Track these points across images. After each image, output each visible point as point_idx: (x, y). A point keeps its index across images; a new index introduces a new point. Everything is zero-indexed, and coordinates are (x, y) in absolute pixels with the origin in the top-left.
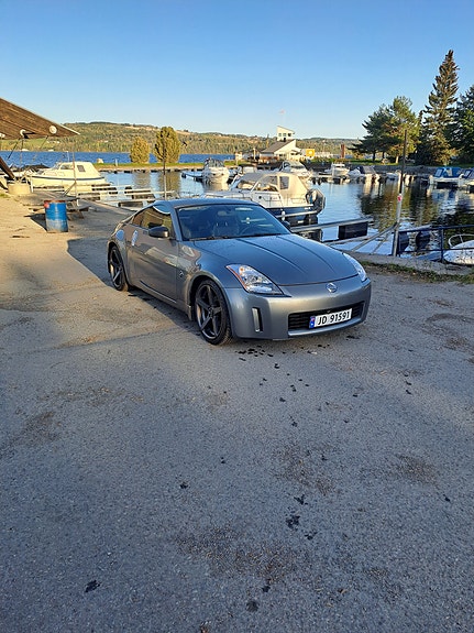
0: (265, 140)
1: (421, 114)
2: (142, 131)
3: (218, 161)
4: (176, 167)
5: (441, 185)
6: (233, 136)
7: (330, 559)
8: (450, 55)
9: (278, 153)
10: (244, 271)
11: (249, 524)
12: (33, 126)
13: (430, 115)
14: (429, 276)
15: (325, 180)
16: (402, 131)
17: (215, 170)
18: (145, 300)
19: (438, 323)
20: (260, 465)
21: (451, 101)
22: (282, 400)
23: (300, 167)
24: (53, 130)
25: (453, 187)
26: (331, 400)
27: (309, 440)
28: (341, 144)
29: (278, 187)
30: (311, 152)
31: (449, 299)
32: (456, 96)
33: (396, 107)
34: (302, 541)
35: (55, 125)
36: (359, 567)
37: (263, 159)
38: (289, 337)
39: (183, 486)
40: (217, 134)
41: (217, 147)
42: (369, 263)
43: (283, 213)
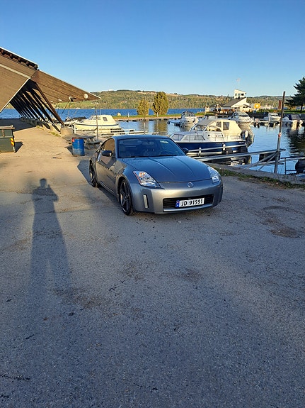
0: (226, 98)
2: (148, 94)
3: (191, 113)
4: (165, 117)
6: (206, 96)
7: (119, 303)
9: (234, 106)
12: (75, 94)
14: (286, 185)
17: (190, 119)
19: (268, 211)
23: (245, 116)
24: (86, 96)
26: (171, 243)
29: (221, 129)
30: (257, 106)
31: (288, 197)
34: (111, 296)
35: (87, 93)
36: (130, 307)
37: (223, 110)
38: (164, 212)
39: (71, 272)
40: (196, 95)
41: (195, 103)
42: (252, 177)
43: (224, 145)
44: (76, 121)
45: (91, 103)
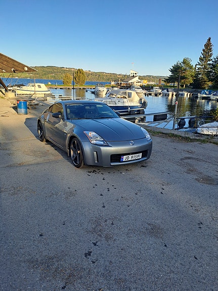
0: (125, 76)
1: (196, 66)
2: (70, 70)
3: (102, 85)
4: (84, 87)
5: (203, 98)
6: (111, 74)
7: (100, 273)
8: (209, 39)
9: (130, 81)
10: (91, 134)
11: (66, 255)
12: (17, 67)
13: (200, 66)
14: (187, 139)
15: (150, 94)
16: (187, 73)
17: (101, 89)
18: (52, 146)
19: (185, 161)
20: (81, 226)
21: (209, 60)
22: (101, 195)
23: (139, 88)
24: (26, 69)
25: (208, 99)
26: (124, 195)
27: (108, 215)
28: (159, 78)
29: (127, 97)
30: (145, 82)
31: (193, 150)
32: (212, 58)
33: (184, 62)
34: (89, 264)
35: (27, 67)
36: (113, 278)
37: (123, 84)
38: (111, 165)
39: (41, 235)
40: (103, 73)
41: (103, 78)
42: (160, 133)
43: (129, 108)
44: (16, 88)
45: (27, 75)
